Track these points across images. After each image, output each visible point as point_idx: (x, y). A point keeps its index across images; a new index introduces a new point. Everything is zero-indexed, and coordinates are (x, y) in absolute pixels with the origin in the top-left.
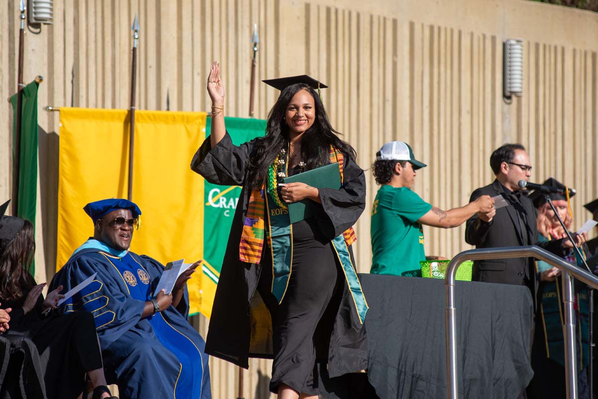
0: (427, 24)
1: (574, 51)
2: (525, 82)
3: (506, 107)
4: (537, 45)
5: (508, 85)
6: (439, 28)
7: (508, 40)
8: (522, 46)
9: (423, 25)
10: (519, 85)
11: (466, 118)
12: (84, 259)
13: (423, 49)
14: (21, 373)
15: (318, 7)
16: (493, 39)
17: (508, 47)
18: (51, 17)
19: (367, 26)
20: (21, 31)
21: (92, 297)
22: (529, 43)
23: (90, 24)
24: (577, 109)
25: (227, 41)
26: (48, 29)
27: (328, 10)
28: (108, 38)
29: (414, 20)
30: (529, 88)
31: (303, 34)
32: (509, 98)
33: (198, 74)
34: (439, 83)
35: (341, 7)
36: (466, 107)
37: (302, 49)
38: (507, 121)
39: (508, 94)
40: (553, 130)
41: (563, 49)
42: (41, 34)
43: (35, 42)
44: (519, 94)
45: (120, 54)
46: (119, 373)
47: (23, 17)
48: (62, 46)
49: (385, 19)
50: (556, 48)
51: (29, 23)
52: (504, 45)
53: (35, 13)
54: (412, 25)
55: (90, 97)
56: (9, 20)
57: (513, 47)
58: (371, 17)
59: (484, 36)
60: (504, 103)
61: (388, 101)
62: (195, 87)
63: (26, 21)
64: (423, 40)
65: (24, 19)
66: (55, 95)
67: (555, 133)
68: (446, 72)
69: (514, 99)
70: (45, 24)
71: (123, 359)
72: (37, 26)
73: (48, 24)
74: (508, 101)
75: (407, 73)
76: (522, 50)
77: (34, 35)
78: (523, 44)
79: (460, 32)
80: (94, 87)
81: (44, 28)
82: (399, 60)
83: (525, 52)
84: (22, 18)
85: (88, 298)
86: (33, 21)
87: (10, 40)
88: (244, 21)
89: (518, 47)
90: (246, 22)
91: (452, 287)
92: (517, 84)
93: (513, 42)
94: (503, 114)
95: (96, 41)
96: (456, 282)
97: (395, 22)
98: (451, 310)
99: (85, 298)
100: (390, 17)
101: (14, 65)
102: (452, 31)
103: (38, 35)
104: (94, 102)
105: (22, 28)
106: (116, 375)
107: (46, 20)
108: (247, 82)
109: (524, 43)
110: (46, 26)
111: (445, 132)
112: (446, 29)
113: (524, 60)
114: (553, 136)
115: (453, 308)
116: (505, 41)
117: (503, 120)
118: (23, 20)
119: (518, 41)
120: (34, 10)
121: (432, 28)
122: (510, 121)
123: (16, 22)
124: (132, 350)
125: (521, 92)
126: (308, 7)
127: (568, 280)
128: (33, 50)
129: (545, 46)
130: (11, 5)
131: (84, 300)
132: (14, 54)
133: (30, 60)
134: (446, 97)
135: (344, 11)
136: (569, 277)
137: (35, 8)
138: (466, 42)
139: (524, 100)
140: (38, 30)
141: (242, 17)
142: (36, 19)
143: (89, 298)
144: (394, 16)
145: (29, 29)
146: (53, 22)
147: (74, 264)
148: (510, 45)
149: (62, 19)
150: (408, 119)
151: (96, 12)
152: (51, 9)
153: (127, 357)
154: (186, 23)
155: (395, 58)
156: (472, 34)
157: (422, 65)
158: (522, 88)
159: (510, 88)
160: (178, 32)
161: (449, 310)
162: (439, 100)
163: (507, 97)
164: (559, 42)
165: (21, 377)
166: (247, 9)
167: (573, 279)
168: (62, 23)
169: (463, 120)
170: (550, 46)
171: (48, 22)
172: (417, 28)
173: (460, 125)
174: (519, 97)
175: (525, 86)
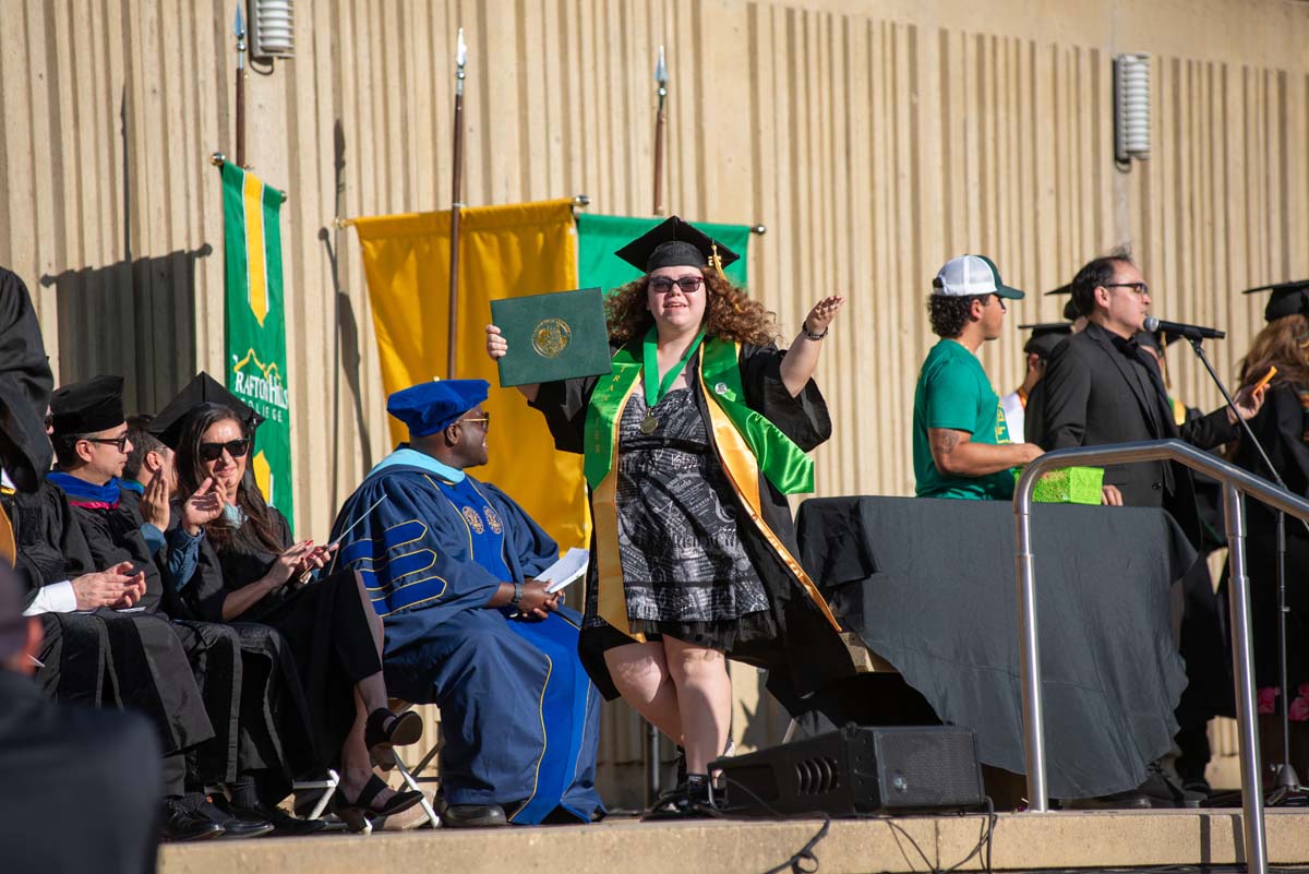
0: (971, 31)
1: (1245, 70)
2: (1154, 132)
3: (1121, 178)
4: (1176, 63)
5: (1124, 139)
6: (994, 39)
7: (1123, 56)
8: (1147, 65)
9: (964, 35)
10: (1143, 138)
11: (1047, 204)
12: (395, 480)
13: (964, 78)
14: (266, 692)
15: (772, 9)
16: (1095, 54)
17: (1122, 68)
18: (291, 46)
19: (862, 41)
20: (240, 73)
21: (407, 548)
22: (1160, 60)
23: (361, 54)
24: (1252, 179)
25: (608, 78)
26: (286, 64)
27: (790, 13)
28: (394, 81)
29: (947, 26)
30: (1162, 144)
31: (745, 60)
32: (1127, 161)
33: (558, 139)
34: (996, 140)
35: (812, 9)
36: (1046, 183)
37: (746, 85)
38: (1123, 205)
39: (1124, 155)
40: (1207, 217)
41: (1224, 68)
42: (274, 74)
43: (264, 91)
44: (1144, 155)
45: (416, 109)
46: (440, 685)
47: (242, 47)
48: (313, 98)
49: (893, 26)
50: (1210, 66)
51: (252, 57)
52: (1115, 65)
53: (262, 39)
54: (944, 36)
55: (364, 191)
56: (217, 53)
57: (1129, 68)
58: (869, 23)
59: (1077, 50)
60: (1116, 172)
61: (904, 176)
62: (552, 165)
63: (246, 53)
64: (964, 62)
65: (244, 50)
66: (303, 187)
67: (1213, 224)
68: (1007, 118)
69: (1135, 163)
70: (280, 58)
71: (444, 660)
72: (267, 61)
73: (286, 58)
74: (1124, 167)
75: (937, 123)
76: (1147, 73)
77: (262, 77)
78: (1149, 61)
79: (1033, 46)
80: (372, 170)
81: (279, 64)
82: (921, 101)
83: (1154, 77)
84: (239, 50)
85: (400, 549)
86: (260, 53)
87: (218, 89)
88: (638, 41)
89: (1141, 67)
90: (642, 42)
91: (1026, 517)
92: (1139, 135)
93: (1131, 59)
94: (1115, 192)
95: (372, 87)
96: (1034, 506)
97: (912, 30)
98: (1025, 558)
99: (394, 550)
100: (903, 22)
101: (227, 134)
102: (1018, 42)
103: (269, 78)
104: (373, 198)
105: (241, 66)
106: (436, 687)
107: (282, 52)
108: (646, 151)
109: (1153, 60)
110: (282, 62)
111: (1010, 230)
112: (1006, 41)
113: (1151, 92)
114: (1208, 230)
115: (1028, 555)
116: (1115, 57)
117: (1115, 204)
118: (241, 53)
119: (1141, 57)
120: (259, 34)
121: (980, 39)
122: (1128, 205)
123: (228, 57)
124: (462, 640)
125: (1147, 151)
126: (752, 10)
127: (1235, 498)
128: (260, 106)
129: (1190, 64)
130: (219, 26)
131: (392, 553)
132: (228, 115)
133: (256, 126)
134: (1008, 166)
135: (818, 15)
136: (1236, 493)
137: (262, 29)
138: (1044, 62)
139: (1153, 167)
140: (268, 69)
141: (634, 33)
142: (263, 49)
143: (402, 550)
144: (911, 21)
145: (252, 66)
146: (293, 53)
147: (378, 487)
148: (1126, 65)
149: (311, 48)
150: (940, 208)
151: (370, 34)
152: (291, 31)
153: (452, 654)
154: (533, 46)
155: (914, 99)
156: (1055, 48)
157: (965, 108)
158: (1148, 143)
159: (1127, 143)
160: (518, 64)
161: (1022, 558)
162: (997, 172)
163: (1122, 159)
164: (1215, 56)
165: (266, 699)
166: (642, 18)
167: (1243, 496)
168: (311, 56)
169: (1041, 208)
170: (1199, 64)
171: (284, 55)
172: (954, 40)
173: (1036, 215)
174: (1144, 160)
175: (1154, 139)
